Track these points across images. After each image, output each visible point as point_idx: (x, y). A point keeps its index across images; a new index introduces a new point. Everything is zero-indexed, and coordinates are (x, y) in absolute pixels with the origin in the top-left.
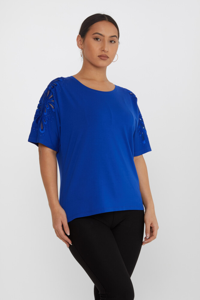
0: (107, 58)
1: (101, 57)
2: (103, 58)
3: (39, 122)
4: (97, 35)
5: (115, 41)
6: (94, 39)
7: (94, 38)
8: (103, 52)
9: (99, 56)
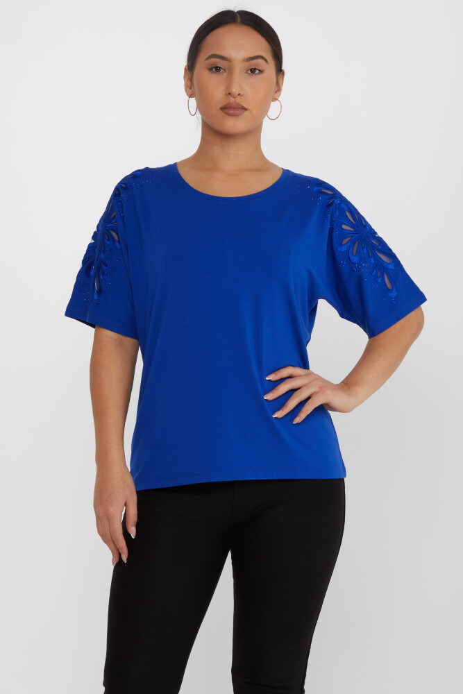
0: (240, 111)
1: (227, 110)
2: (231, 111)
3: (92, 272)
4: (214, 60)
5: (261, 69)
6: (210, 69)
7: (210, 67)
8: (230, 96)
9: (222, 109)
